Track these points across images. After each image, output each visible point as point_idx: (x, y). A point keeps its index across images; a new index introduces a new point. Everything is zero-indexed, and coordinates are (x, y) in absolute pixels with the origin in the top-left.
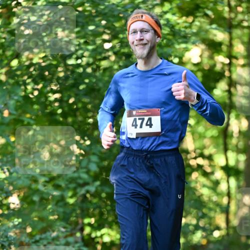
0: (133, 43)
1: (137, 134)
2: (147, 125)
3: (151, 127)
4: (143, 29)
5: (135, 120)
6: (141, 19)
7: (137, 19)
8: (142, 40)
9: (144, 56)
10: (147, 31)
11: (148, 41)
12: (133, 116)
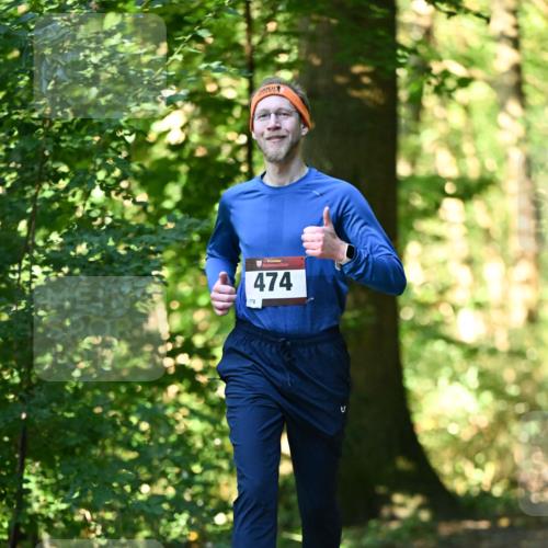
0: (262, 134)
1: (264, 300)
2: (282, 285)
3: (289, 289)
4: (280, 109)
5: (260, 276)
6: (277, 92)
7: (269, 93)
8: (277, 128)
9: (281, 157)
10: (287, 114)
11: (288, 131)
12: (257, 269)
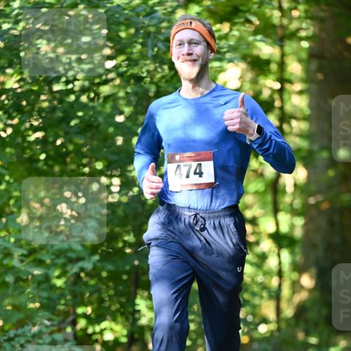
0: (178, 59)
3: (201, 176)
4: (192, 40)
7: (183, 27)
11: (198, 56)
12: (176, 162)
